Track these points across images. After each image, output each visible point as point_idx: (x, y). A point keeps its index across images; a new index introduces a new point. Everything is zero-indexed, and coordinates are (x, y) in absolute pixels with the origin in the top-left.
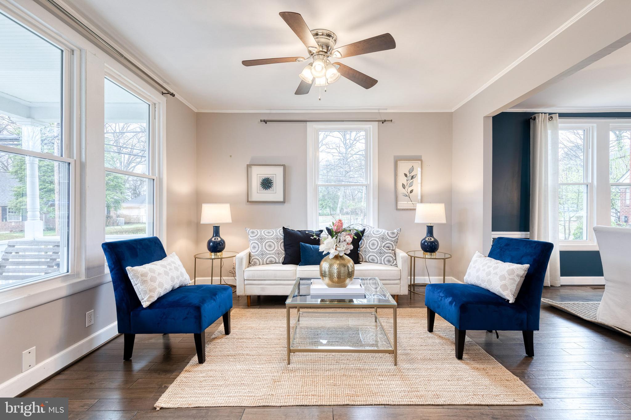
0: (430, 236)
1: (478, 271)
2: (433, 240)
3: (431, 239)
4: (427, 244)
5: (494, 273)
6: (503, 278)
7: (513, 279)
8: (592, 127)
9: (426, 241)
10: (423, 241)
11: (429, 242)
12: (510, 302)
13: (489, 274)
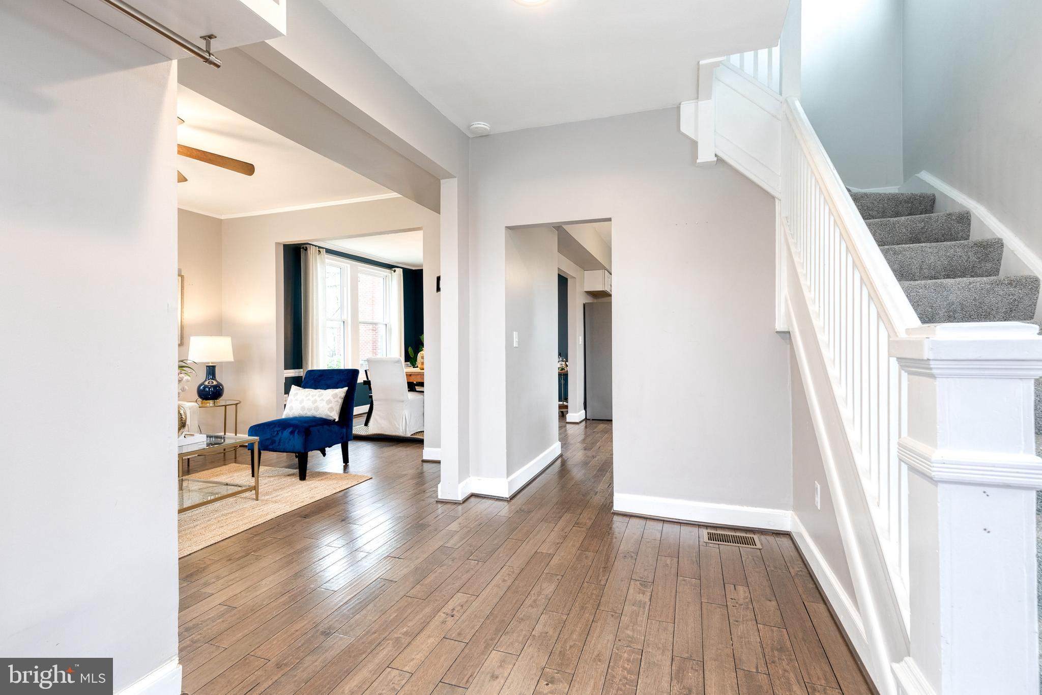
0: (212, 379)
1: (302, 402)
2: (215, 383)
3: (213, 383)
4: (209, 389)
5: (320, 400)
6: (329, 402)
7: (337, 401)
8: (347, 267)
9: (206, 387)
10: (202, 387)
11: (212, 386)
12: (336, 421)
13: (315, 402)
